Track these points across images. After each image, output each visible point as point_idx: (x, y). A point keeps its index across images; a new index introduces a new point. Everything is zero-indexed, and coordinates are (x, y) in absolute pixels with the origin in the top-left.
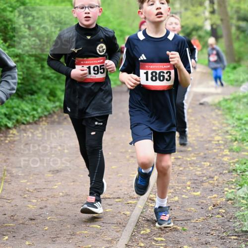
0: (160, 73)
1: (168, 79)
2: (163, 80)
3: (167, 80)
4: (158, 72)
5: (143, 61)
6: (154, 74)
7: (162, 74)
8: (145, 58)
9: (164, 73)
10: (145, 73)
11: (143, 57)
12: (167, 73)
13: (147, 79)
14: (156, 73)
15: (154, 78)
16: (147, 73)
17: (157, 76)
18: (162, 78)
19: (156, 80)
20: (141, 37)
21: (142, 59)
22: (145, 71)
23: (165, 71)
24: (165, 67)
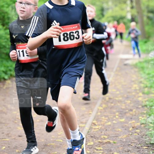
1: (78, 37)
2: (73, 39)
4: (68, 33)
6: (65, 35)
7: (72, 34)
11: (55, 23)
17: (68, 36)
18: (72, 38)
23: (74, 32)
24: (73, 27)
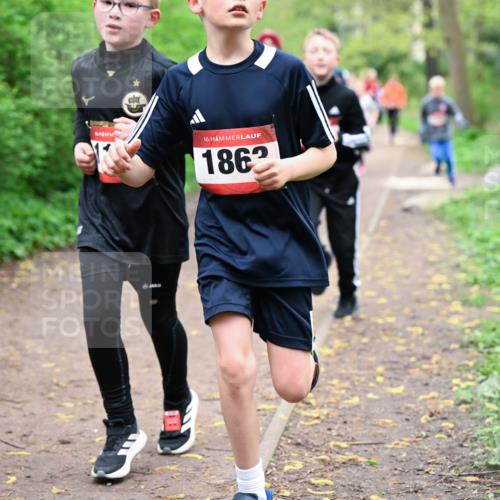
0: (238, 152)
4: (233, 150)
5: (200, 126)
6: (225, 156)
7: (242, 155)
8: (203, 120)
9: (247, 151)
10: (204, 155)
11: (198, 118)
12: (255, 151)
14: (229, 153)
15: (226, 167)
16: (208, 156)
17: (233, 160)
18: (244, 165)
19: (230, 170)
21: (197, 121)
22: (204, 150)
23: (251, 148)
24: (248, 136)
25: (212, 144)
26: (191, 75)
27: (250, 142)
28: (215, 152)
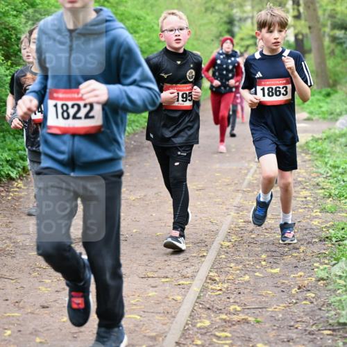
0: (276, 88)
1: (285, 93)
2: (280, 95)
3: (283, 94)
4: (274, 87)
5: (260, 78)
6: (270, 90)
7: (278, 89)
8: (261, 76)
9: (279, 88)
10: (261, 89)
11: (259, 75)
12: (283, 88)
13: (264, 95)
14: (272, 89)
15: (271, 94)
16: (263, 89)
17: (274, 91)
18: (278, 93)
19: (272, 95)
20: (258, 56)
22: (262, 87)
23: (281, 87)
25: (265, 85)
26: (256, 59)
27: (281, 84)
28: (266, 88)
